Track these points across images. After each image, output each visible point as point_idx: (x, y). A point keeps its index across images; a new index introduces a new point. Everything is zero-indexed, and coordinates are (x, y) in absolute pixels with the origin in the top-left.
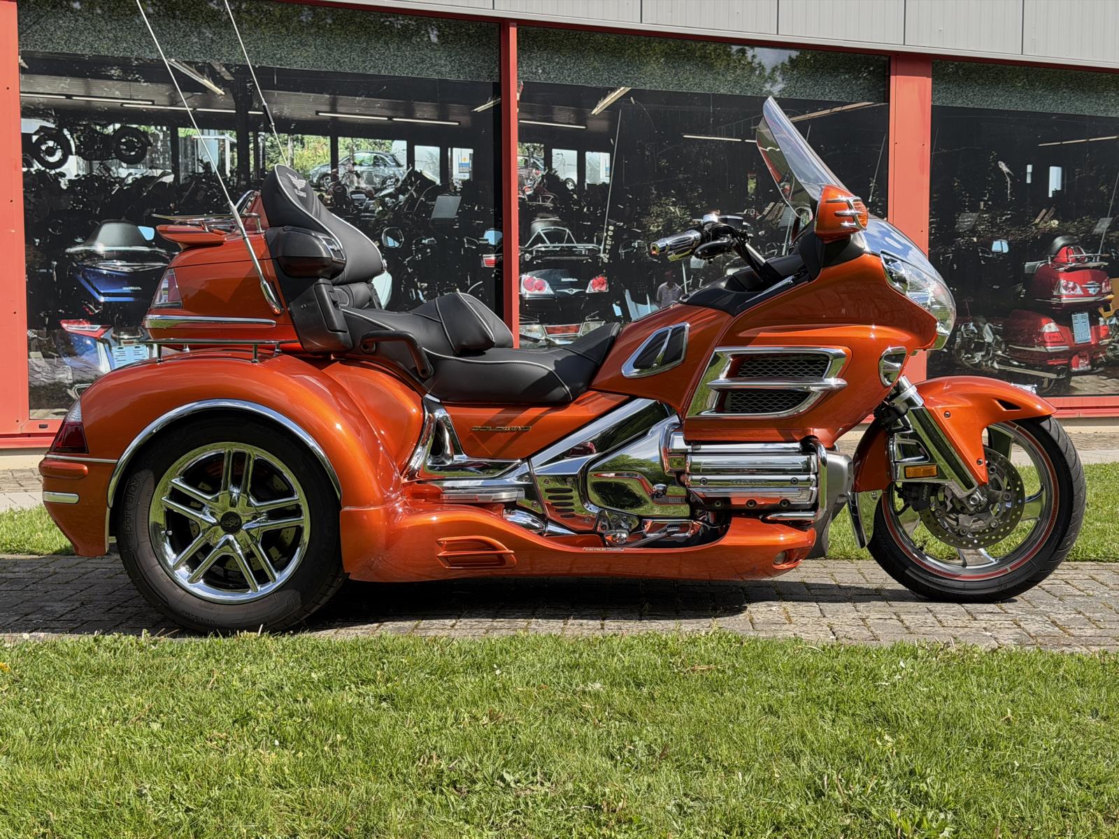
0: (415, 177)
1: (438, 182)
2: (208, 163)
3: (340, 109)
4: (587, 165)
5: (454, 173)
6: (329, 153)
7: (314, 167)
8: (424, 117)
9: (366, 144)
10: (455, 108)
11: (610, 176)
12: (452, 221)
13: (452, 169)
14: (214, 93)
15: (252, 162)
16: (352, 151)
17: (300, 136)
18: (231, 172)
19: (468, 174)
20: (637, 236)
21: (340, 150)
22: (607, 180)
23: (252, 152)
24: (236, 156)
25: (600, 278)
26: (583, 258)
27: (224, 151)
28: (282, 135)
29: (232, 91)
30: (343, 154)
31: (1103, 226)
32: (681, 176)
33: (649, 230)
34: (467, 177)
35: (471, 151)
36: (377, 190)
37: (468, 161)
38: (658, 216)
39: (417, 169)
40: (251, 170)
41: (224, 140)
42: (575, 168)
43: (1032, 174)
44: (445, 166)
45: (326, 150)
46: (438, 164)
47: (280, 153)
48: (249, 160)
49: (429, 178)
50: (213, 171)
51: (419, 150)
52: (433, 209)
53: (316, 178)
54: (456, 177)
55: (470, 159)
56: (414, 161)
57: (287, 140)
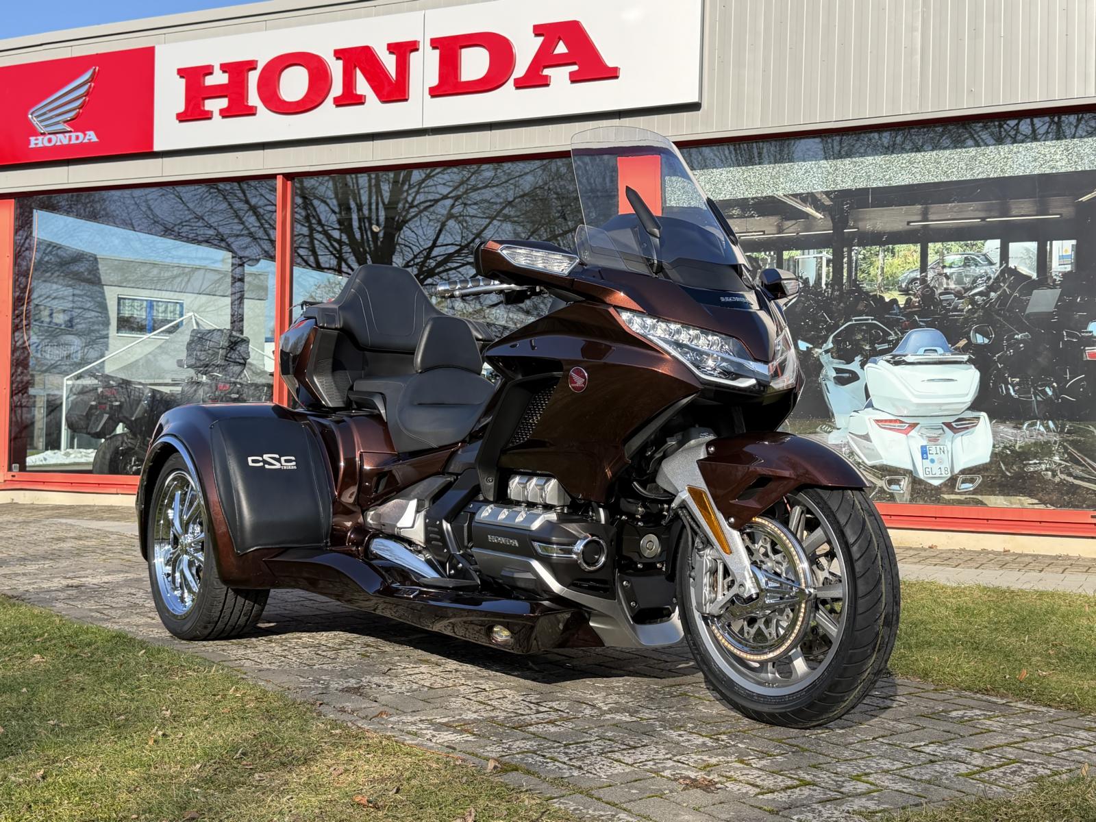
0: (1009, 274)
1: (1034, 276)
2: (807, 279)
3: (931, 217)
5: (1053, 266)
6: (919, 259)
7: (904, 274)
8: (1022, 212)
9: (957, 246)
10: (1056, 201)
12: (1051, 315)
13: (1051, 262)
14: (815, 218)
15: (845, 274)
16: (942, 255)
17: (890, 246)
18: (827, 285)
19: (1070, 266)
21: (929, 255)
23: (845, 265)
24: (831, 270)
27: (821, 267)
28: (874, 247)
29: (830, 214)
30: (932, 258)
34: (1068, 268)
35: (1074, 242)
36: (966, 290)
37: (1070, 252)
39: (1011, 265)
40: (844, 281)
41: (821, 258)
44: (1043, 260)
45: (917, 256)
46: (1035, 258)
47: (871, 264)
48: (842, 273)
49: (1024, 273)
50: (811, 285)
51: (1014, 247)
52: (1028, 304)
53: (905, 284)
54: (1055, 270)
55: (1072, 250)
56: (1008, 258)
57: (879, 252)
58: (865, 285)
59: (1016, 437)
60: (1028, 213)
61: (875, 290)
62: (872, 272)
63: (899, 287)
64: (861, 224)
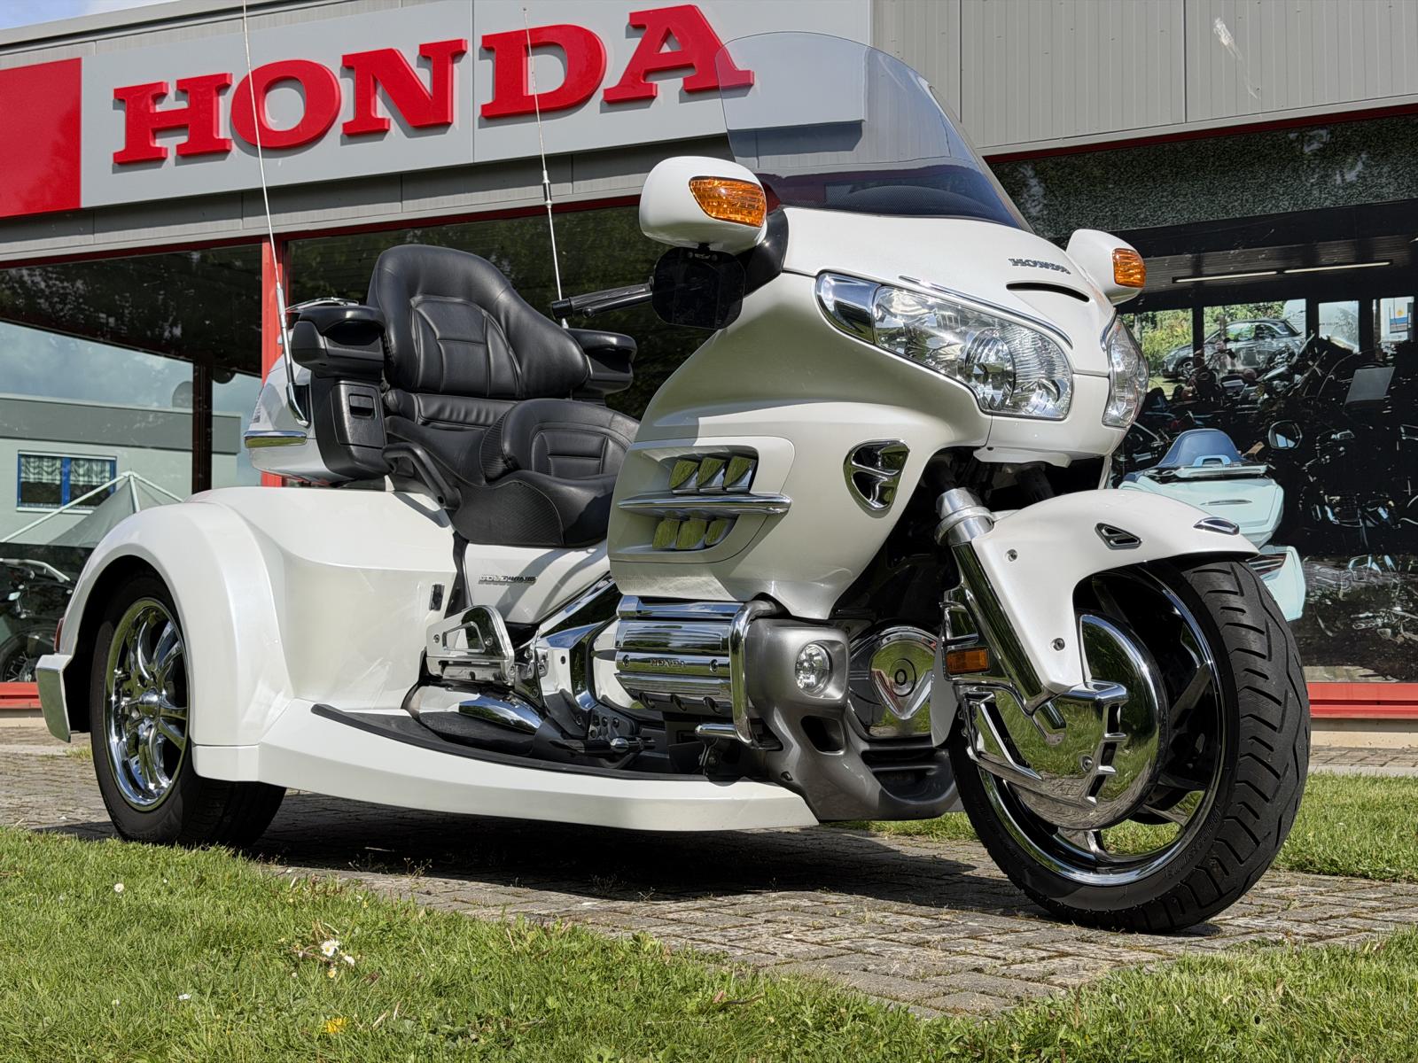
0: (1320, 348)
1: (1356, 349)
3: (1206, 270)
5: (1383, 334)
6: (1191, 331)
7: (1170, 352)
8: (1336, 260)
9: (1244, 311)
10: (1385, 241)
12: (1381, 404)
13: (1379, 328)
17: (1150, 313)
19: (1406, 333)
21: (1206, 325)
28: (1127, 315)
30: (1210, 328)
34: (1404, 337)
36: (1261, 372)
37: (1405, 314)
39: (1323, 335)
44: (1367, 325)
45: (1188, 327)
46: (1356, 324)
49: (1340, 345)
51: (1325, 309)
52: (1348, 389)
53: (1172, 366)
54: (1385, 340)
55: (1409, 311)
56: (1318, 325)
57: (1133, 322)
59: (1339, 580)
60: (1345, 261)
63: (1164, 371)
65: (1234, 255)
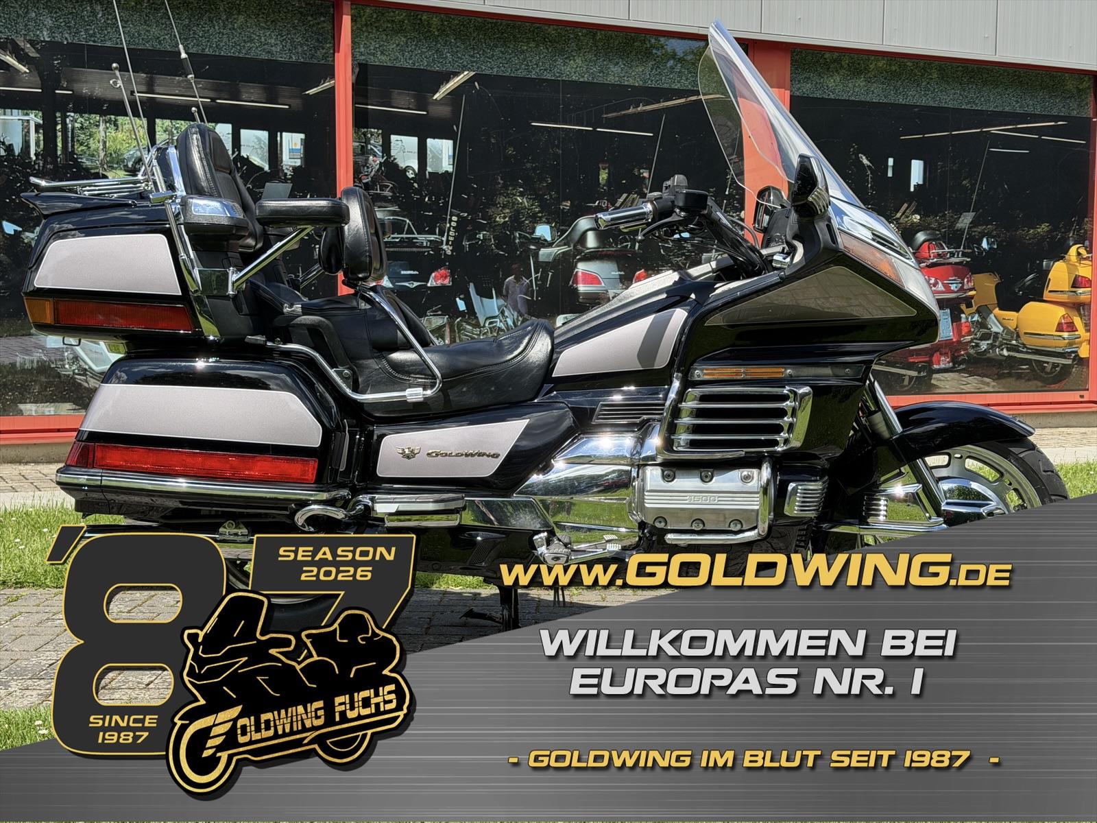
0: (241, 163)
1: (266, 168)
2: (11, 145)
3: (157, 89)
4: (428, 152)
5: (284, 159)
6: (146, 135)
7: (130, 151)
8: (251, 99)
10: (284, 90)
11: (453, 165)
13: (282, 154)
14: (17, 71)
15: (60, 144)
17: (113, 117)
18: (36, 155)
19: (299, 160)
20: (482, 228)
21: (157, 133)
22: (450, 169)
23: (59, 134)
24: (42, 138)
25: (442, 271)
26: (424, 250)
27: (28, 132)
28: (93, 116)
29: (37, 70)
30: (161, 135)
31: (965, 220)
32: (529, 165)
33: (495, 221)
34: (298, 163)
35: (302, 136)
37: (299, 146)
38: (504, 207)
39: (244, 154)
40: (59, 153)
41: (28, 121)
42: (416, 155)
43: (893, 167)
44: (274, 151)
45: (143, 133)
46: (266, 149)
47: (91, 135)
48: (56, 142)
49: (255, 163)
50: (17, 154)
51: (245, 134)
52: (261, 197)
53: (131, 163)
54: (286, 163)
55: (301, 144)
56: (240, 146)
57: (99, 122)
58: (84, 160)
60: (258, 100)
61: (97, 168)
62: (93, 146)
63: (124, 166)
64: (76, 86)
65: (179, 82)
